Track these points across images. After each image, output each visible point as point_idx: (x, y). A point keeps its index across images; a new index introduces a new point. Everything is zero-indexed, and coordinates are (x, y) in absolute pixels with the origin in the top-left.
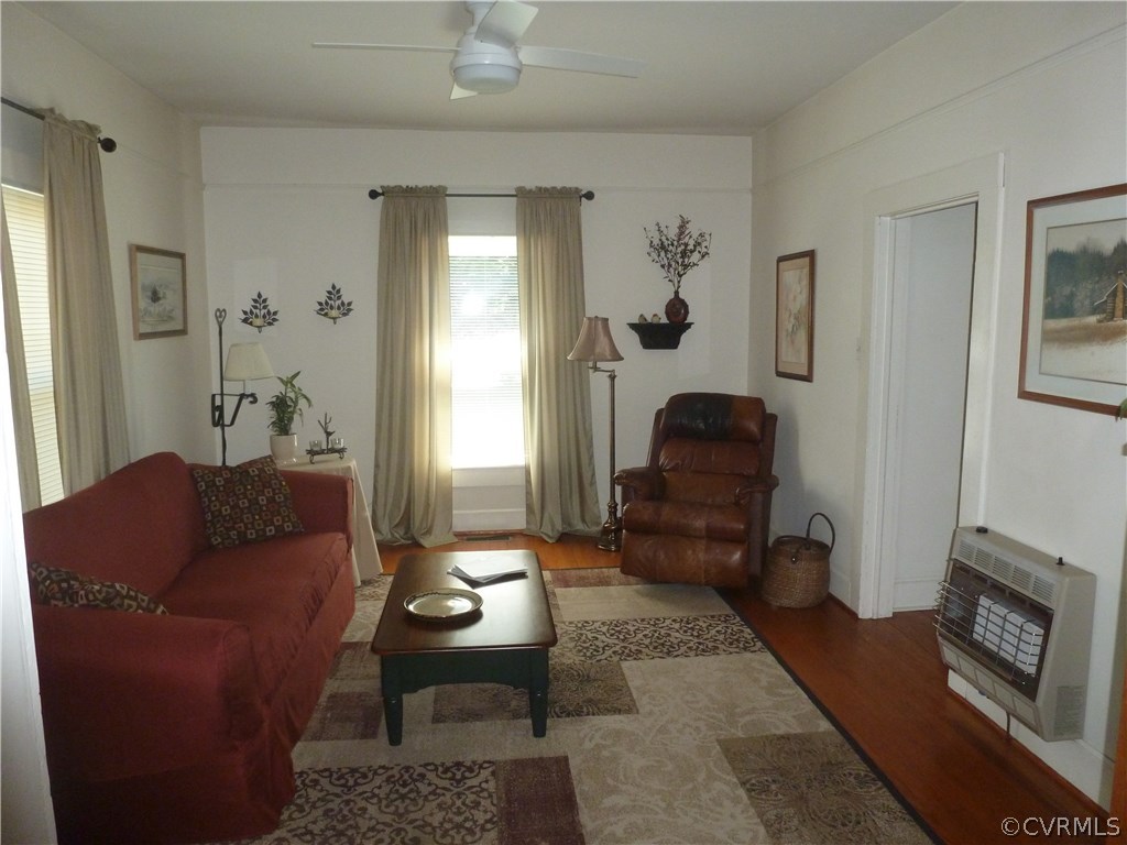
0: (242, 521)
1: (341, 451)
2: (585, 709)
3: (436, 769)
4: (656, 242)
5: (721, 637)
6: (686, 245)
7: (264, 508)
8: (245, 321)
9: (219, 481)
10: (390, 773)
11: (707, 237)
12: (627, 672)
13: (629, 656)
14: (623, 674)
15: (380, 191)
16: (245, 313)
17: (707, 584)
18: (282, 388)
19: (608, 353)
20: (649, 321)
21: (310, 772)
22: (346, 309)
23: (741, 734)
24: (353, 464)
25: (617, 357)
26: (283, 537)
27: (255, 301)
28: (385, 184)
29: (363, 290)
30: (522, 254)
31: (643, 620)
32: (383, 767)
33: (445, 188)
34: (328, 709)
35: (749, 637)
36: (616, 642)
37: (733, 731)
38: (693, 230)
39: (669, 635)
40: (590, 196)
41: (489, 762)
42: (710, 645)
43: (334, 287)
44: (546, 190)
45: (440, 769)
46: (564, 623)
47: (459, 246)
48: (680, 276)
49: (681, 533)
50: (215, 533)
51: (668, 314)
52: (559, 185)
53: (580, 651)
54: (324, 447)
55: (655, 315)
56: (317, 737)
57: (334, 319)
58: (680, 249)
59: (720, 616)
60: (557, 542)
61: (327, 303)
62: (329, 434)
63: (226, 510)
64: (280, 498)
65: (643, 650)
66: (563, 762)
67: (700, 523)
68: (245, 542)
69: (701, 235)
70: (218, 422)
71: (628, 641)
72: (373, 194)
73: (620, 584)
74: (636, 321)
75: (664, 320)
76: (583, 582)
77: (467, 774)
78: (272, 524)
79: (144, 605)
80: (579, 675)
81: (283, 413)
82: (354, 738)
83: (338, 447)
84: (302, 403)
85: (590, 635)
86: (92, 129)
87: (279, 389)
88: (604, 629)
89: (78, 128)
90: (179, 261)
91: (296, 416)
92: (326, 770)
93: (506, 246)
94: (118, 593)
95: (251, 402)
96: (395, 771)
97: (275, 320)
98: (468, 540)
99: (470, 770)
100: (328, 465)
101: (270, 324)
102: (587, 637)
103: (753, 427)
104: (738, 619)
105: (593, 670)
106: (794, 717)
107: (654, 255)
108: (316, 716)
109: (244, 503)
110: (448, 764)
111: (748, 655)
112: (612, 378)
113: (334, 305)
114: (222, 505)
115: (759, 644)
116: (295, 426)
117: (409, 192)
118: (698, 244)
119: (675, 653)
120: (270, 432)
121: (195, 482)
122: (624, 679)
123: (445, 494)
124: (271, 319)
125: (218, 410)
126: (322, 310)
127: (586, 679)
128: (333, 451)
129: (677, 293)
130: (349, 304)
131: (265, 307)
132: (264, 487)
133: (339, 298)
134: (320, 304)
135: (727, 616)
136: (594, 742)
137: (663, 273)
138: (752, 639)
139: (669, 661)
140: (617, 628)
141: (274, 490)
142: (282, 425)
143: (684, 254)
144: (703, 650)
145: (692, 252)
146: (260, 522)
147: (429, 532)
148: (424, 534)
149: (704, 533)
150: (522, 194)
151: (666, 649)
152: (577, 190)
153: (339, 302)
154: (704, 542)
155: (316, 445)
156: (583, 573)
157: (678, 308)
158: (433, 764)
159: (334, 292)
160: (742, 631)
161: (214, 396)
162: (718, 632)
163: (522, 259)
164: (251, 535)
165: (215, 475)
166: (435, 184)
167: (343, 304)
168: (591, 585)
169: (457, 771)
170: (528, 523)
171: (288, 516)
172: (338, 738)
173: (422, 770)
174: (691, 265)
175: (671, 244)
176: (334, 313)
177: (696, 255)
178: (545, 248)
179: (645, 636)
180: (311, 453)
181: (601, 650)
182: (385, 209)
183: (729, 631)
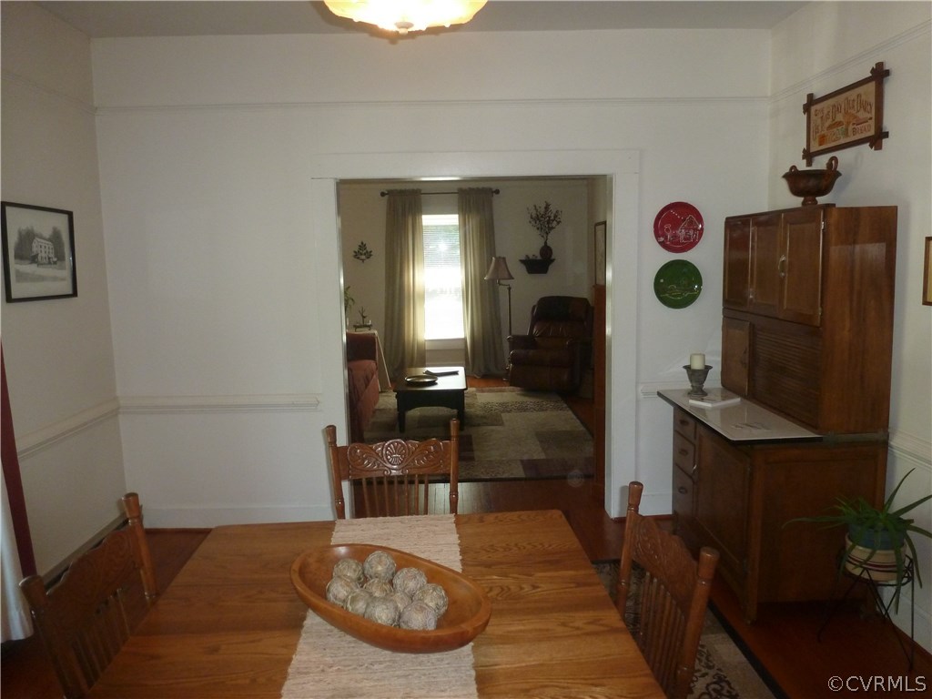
1: (370, 326)
4: (534, 215)
5: (551, 407)
6: (550, 217)
11: (560, 213)
12: (503, 416)
13: (506, 412)
15: (386, 192)
17: (552, 390)
19: (506, 276)
20: (531, 258)
22: (369, 255)
23: (546, 430)
24: (376, 332)
25: (511, 277)
28: (389, 189)
29: (377, 246)
30: (461, 224)
31: (516, 402)
33: (420, 190)
36: (501, 408)
37: (543, 429)
38: (553, 208)
39: (527, 406)
40: (497, 192)
42: (545, 409)
43: (362, 243)
44: (474, 189)
46: (477, 403)
47: (428, 220)
48: (547, 234)
49: (540, 363)
51: (541, 254)
52: (480, 187)
53: (484, 410)
54: (362, 324)
55: (533, 255)
57: (363, 260)
58: (546, 220)
59: (554, 401)
60: (482, 377)
61: (359, 252)
62: (364, 317)
65: (513, 410)
67: (547, 358)
69: (557, 212)
71: (505, 407)
72: (383, 194)
73: (510, 392)
74: (523, 258)
75: (539, 258)
76: (491, 391)
83: (368, 324)
84: (351, 302)
88: (497, 404)
93: (454, 219)
102: (488, 407)
103: (582, 314)
104: (563, 402)
105: (488, 415)
106: (570, 427)
107: (533, 223)
111: (560, 411)
112: (510, 289)
113: (362, 253)
115: (568, 409)
117: (402, 192)
118: (555, 216)
119: (527, 411)
122: (501, 418)
123: (422, 352)
126: (356, 255)
128: (366, 326)
129: (546, 243)
130: (371, 252)
134: (355, 252)
135: (558, 401)
136: (484, 432)
137: (539, 232)
138: (566, 407)
139: (524, 413)
143: (548, 223)
144: (541, 410)
145: (553, 221)
149: (549, 363)
150: (461, 192)
151: (523, 410)
152: (490, 189)
153: (365, 251)
154: (549, 368)
155: (358, 323)
156: (492, 388)
157: (547, 252)
159: (363, 246)
160: (562, 405)
166: (415, 188)
167: (367, 252)
168: (494, 392)
174: (553, 228)
175: (542, 217)
176: (363, 257)
177: (555, 222)
178: (473, 222)
179: (515, 406)
180: (356, 327)
181: (493, 410)
182: (389, 201)
183: (556, 405)
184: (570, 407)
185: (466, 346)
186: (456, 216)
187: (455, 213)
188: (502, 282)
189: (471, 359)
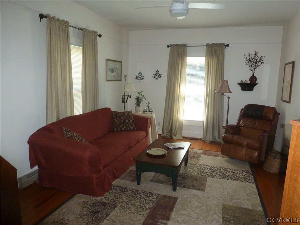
0: (121, 125)
1: (152, 112)
2: (190, 187)
3: (144, 193)
4: (248, 59)
5: (242, 177)
6: (257, 60)
7: (127, 123)
8: (136, 78)
9: (118, 116)
10: (133, 191)
11: (263, 57)
12: (208, 180)
13: (211, 176)
14: (206, 181)
15: (170, 45)
16: (137, 76)
17: (245, 161)
18: (138, 95)
19: (228, 91)
20: (244, 82)
21: (116, 186)
22: (160, 76)
23: (231, 204)
25: (230, 92)
26: (130, 130)
27: (139, 73)
28: (171, 44)
29: (164, 72)
30: (207, 62)
31: (221, 168)
32: (132, 189)
33: (187, 44)
34: (129, 173)
35: (251, 178)
36: (210, 172)
37: (229, 203)
38: (259, 55)
39: (227, 173)
40: (228, 45)
41: (158, 194)
42: (237, 178)
43: (157, 70)
44: (215, 44)
45: (145, 193)
46: (198, 164)
47: (189, 60)
48: (255, 69)
49: (240, 145)
50: (115, 127)
51: (250, 81)
52: (219, 43)
53: (198, 172)
54: (147, 110)
55: (245, 81)
56: (122, 179)
57: (157, 78)
58: (255, 61)
59: (246, 171)
60: (210, 143)
61: (155, 74)
62: (148, 107)
63: (118, 122)
64: (131, 121)
65: (216, 175)
66: (176, 199)
67: (245, 143)
68: (122, 131)
69: (262, 57)
70: (123, 102)
71: (213, 172)
72: (168, 46)
73: (221, 157)
74: (240, 82)
75: (249, 82)
76: (210, 155)
77: (151, 196)
78: (128, 127)
79: (80, 139)
80: (194, 178)
81: (138, 101)
82: (130, 181)
83: (151, 110)
84: (143, 99)
85: (203, 169)
86: (96, 32)
87: (137, 95)
88: (208, 168)
90: (121, 63)
91: (142, 102)
92: (120, 186)
93: (203, 60)
94: (74, 136)
95: (130, 98)
96: (134, 191)
97: (143, 78)
98: (186, 139)
99: (152, 195)
100: (147, 115)
101: (142, 79)
102: (202, 169)
103: (271, 117)
104: (251, 172)
105: (199, 178)
106: (251, 204)
107: (247, 63)
108: (125, 174)
109: (122, 121)
110: (148, 192)
111: (248, 183)
112: (229, 98)
113: (157, 75)
114: (117, 121)
115: (253, 181)
116: (141, 104)
117: (177, 45)
118: (260, 59)
119: (225, 178)
120: (135, 105)
121: (112, 115)
122: (206, 182)
123: (181, 126)
124: (142, 78)
125: (123, 99)
126: (154, 76)
127: (195, 179)
128: (150, 111)
129: (253, 74)
130: (161, 75)
131: (141, 75)
132: (128, 118)
133: (159, 73)
134: (154, 75)
135: (248, 171)
136: (187, 196)
137: (249, 68)
138: (252, 179)
139: (222, 180)
140: (212, 168)
141: (130, 119)
142: (138, 104)
143: (256, 63)
144: (234, 179)
145: (259, 62)
146: (126, 126)
147: (175, 135)
148: (174, 136)
149: (246, 145)
150: (208, 45)
151: (223, 176)
152: (224, 44)
153: (158, 74)
154: (246, 148)
155: (145, 109)
156: (212, 152)
157: (253, 79)
158: (144, 191)
159: (158, 72)
160: (250, 176)
161: (123, 96)
162: (242, 175)
163: (207, 64)
164: (123, 129)
165: (117, 114)
166: (184, 43)
167: (159, 75)
168: (212, 156)
169: (149, 194)
170: (203, 137)
171: (133, 126)
172: (126, 180)
173: (141, 192)
174: (258, 66)
175: (252, 60)
176: (157, 77)
177: (260, 63)
178: (213, 61)
179: (219, 172)
180: (144, 111)
181: (204, 173)
182: (171, 50)
183: (246, 175)
184: (255, 179)
185: (204, 125)
186: (205, 58)
187: (204, 57)
188: (225, 94)
189: (206, 132)
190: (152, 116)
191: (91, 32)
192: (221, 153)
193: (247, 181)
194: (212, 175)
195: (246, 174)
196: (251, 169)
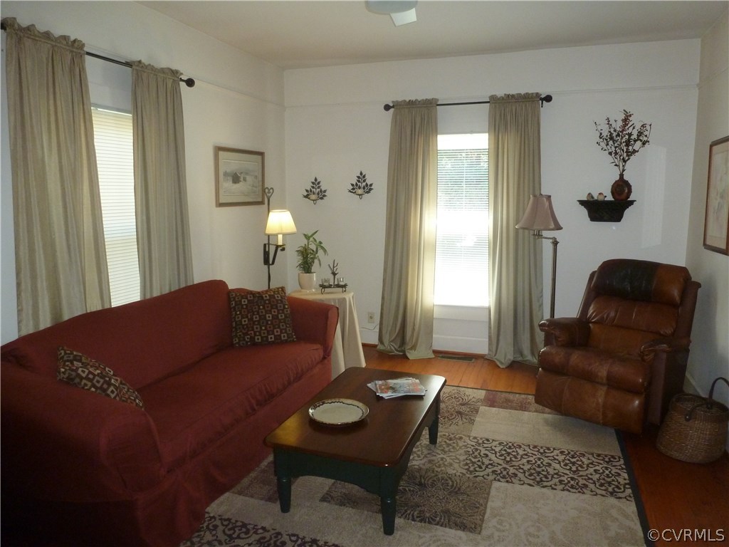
0: (253, 330)
1: (345, 286)
2: (438, 519)
3: (296, 541)
4: (605, 133)
5: (596, 477)
6: (630, 135)
7: (269, 322)
8: (306, 197)
9: (244, 302)
10: (265, 534)
11: (648, 127)
12: (493, 492)
13: (504, 477)
14: (488, 494)
15: (391, 105)
16: (307, 191)
17: (605, 424)
18: (306, 242)
19: (552, 226)
20: (596, 198)
21: (218, 518)
22: (368, 189)
25: (558, 228)
26: (279, 342)
27: (313, 183)
28: (395, 100)
29: (379, 177)
30: (492, 146)
31: (535, 447)
32: (264, 528)
33: (437, 100)
34: (264, 471)
35: (622, 482)
36: (501, 462)
38: (636, 121)
39: (549, 465)
40: (548, 99)
41: (336, 545)
42: (582, 482)
43: (361, 174)
44: (513, 96)
45: (299, 542)
46: (469, 437)
47: (445, 142)
48: (625, 161)
49: (589, 377)
50: (236, 336)
51: (613, 193)
52: (523, 92)
53: (467, 464)
54: (332, 283)
55: (600, 194)
56: (240, 493)
57: (360, 195)
58: (624, 140)
59: (606, 456)
60: (508, 367)
61: (357, 184)
62: (334, 274)
63: (245, 321)
64: (281, 316)
65: (519, 475)
67: (602, 370)
68: (254, 344)
69: (644, 126)
70: (266, 261)
71: (510, 463)
72: (387, 108)
73: (536, 411)
74: (585, 198)
75: (610, 198)
76: (507, 405)
78: (273, 334)
79: (99, 385)
80: (453, 486)
81: (307, 259)
82: (262, 499)
83: (342, 283)
84: (320, 252)
85: (483, 451)
86: (175, 73)
87: (304, 242)
88: (497, 449)
89: (164, 73)
90: (260, 157)
91: (316, 261)
92: (228, 519)
93: (481, 141)
94: (78, 375)
95: (281, 250)
96: (268, 536)
97: (325, 196)
98: (443, 357)
100: (330, 297)
101: (322, 198)
102: (479, 454)
103: (676, 293)
104: (622, 462)
105: (467, 484)
107: (603, 145)
108: (253, 475)
109: (256, 318)
110: (307, 539)
111: (612, 500)
112: (555, 243)
113: (362, 186)
114: (243, 318)
115: (629, 491)
116: (315, 267)
117: (411, 104)
118: (640, 134)
119: (545, 484)
120: (298, 271)
121: (229, 301)
122: (487, 499)
123: (428, 321)
124: (322, 195)
126: (353, 189)
127: (456, 491)
128: (338, 286)
129: (621, 175)
130: (371, 185)
131: (319, 187)
132: (272, 308)
133: (364, 181)
134: (353, 185)
135: (613, 457)
137: (610, 159)
138: (626, 484)
139: (537, 489)
140: (509, 451)
141: (278, 311)
142: (306, 266)
143: (628, 144)
144: (572, 487)
145: (635, 141)
146: (266, 331)
147: (414, 348)
148: (411, 349)
149: (605, 381)
150: (493, 100)
151: (539, 477)
152: (538, 95)
153: (364, 184)
154: (605, 388)
155: (326, 281)
156: (511, 397)
157: (622, 189)
158: (297, 536)
159: (362, 177)
160: (619, 475)
161: (265, 245)
162: (595, 471)
163: (492, 150)
164: (258, 339)
165: (242, 297)
166: (429, 97)
167: (367, 185)
168: (512, 408)
170: (490, 350)
171: (285, 329)
172: (252, 496)
173: (287, 539)
174: (635, 151)
175: (618, 135)
176: (360, 191)
177: (639, 143)
178: (511, 142)
179: (528, 462)
180: (323, 286)
181: (484, 467)
182: (395, 116)
183: (607, 472)
184: (634, 484)
185: (490, 318)
186: (486, 136)
187: (485, 132)
188: (545, 233)
189: (496, 337)
190: (344, 299)
191: (163, 70)
192: (537, 401)
193: (611, 494)
194: (508, 473)
195: (607, 468)
196: (622, 451)
